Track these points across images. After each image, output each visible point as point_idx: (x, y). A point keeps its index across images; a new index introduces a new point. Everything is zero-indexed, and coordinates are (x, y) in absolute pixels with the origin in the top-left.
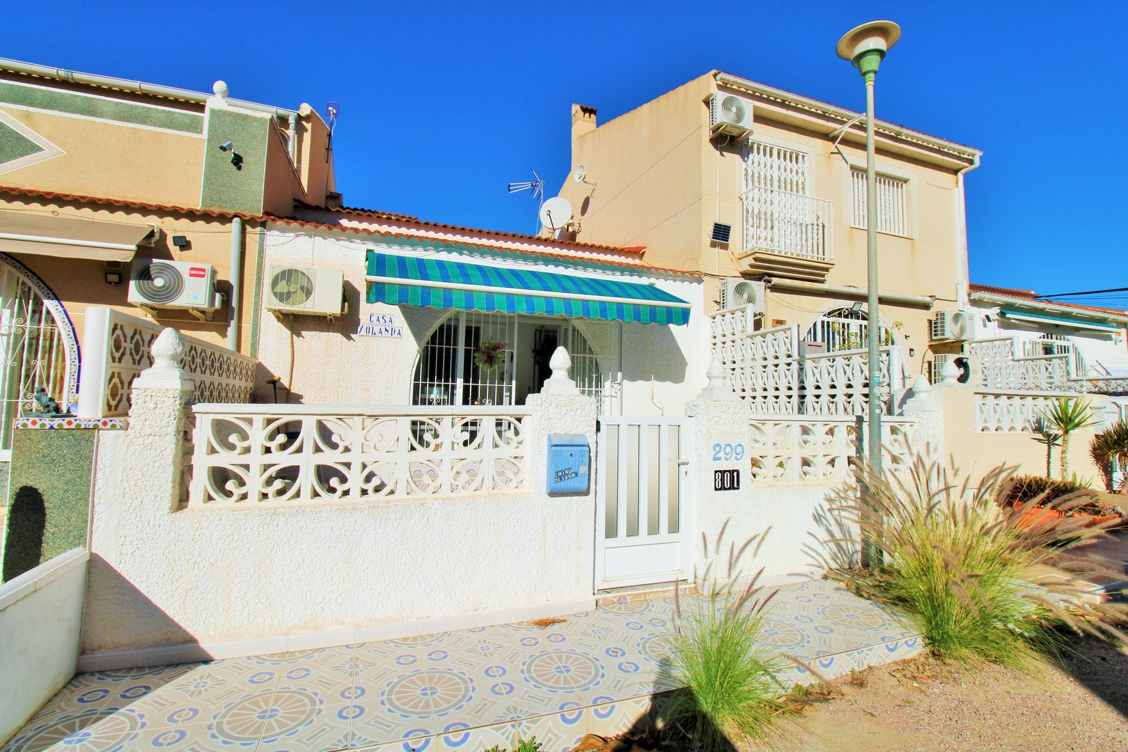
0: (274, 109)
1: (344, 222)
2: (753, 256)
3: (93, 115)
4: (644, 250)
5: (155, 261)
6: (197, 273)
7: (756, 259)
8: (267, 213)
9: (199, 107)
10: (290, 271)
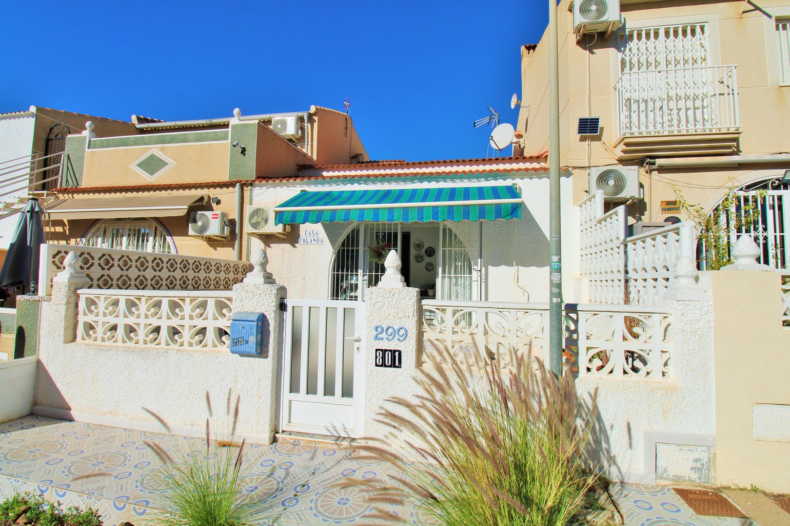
0: (296, 114)
1: (325, 174)
2: (623, 142)
3: (186, 142)
4: (546, 154)
5: (199, 212)
6: (215, 217)
7: (627, 145)
8: (258, 178)
9: (226, 126)
10: (257, 210)
